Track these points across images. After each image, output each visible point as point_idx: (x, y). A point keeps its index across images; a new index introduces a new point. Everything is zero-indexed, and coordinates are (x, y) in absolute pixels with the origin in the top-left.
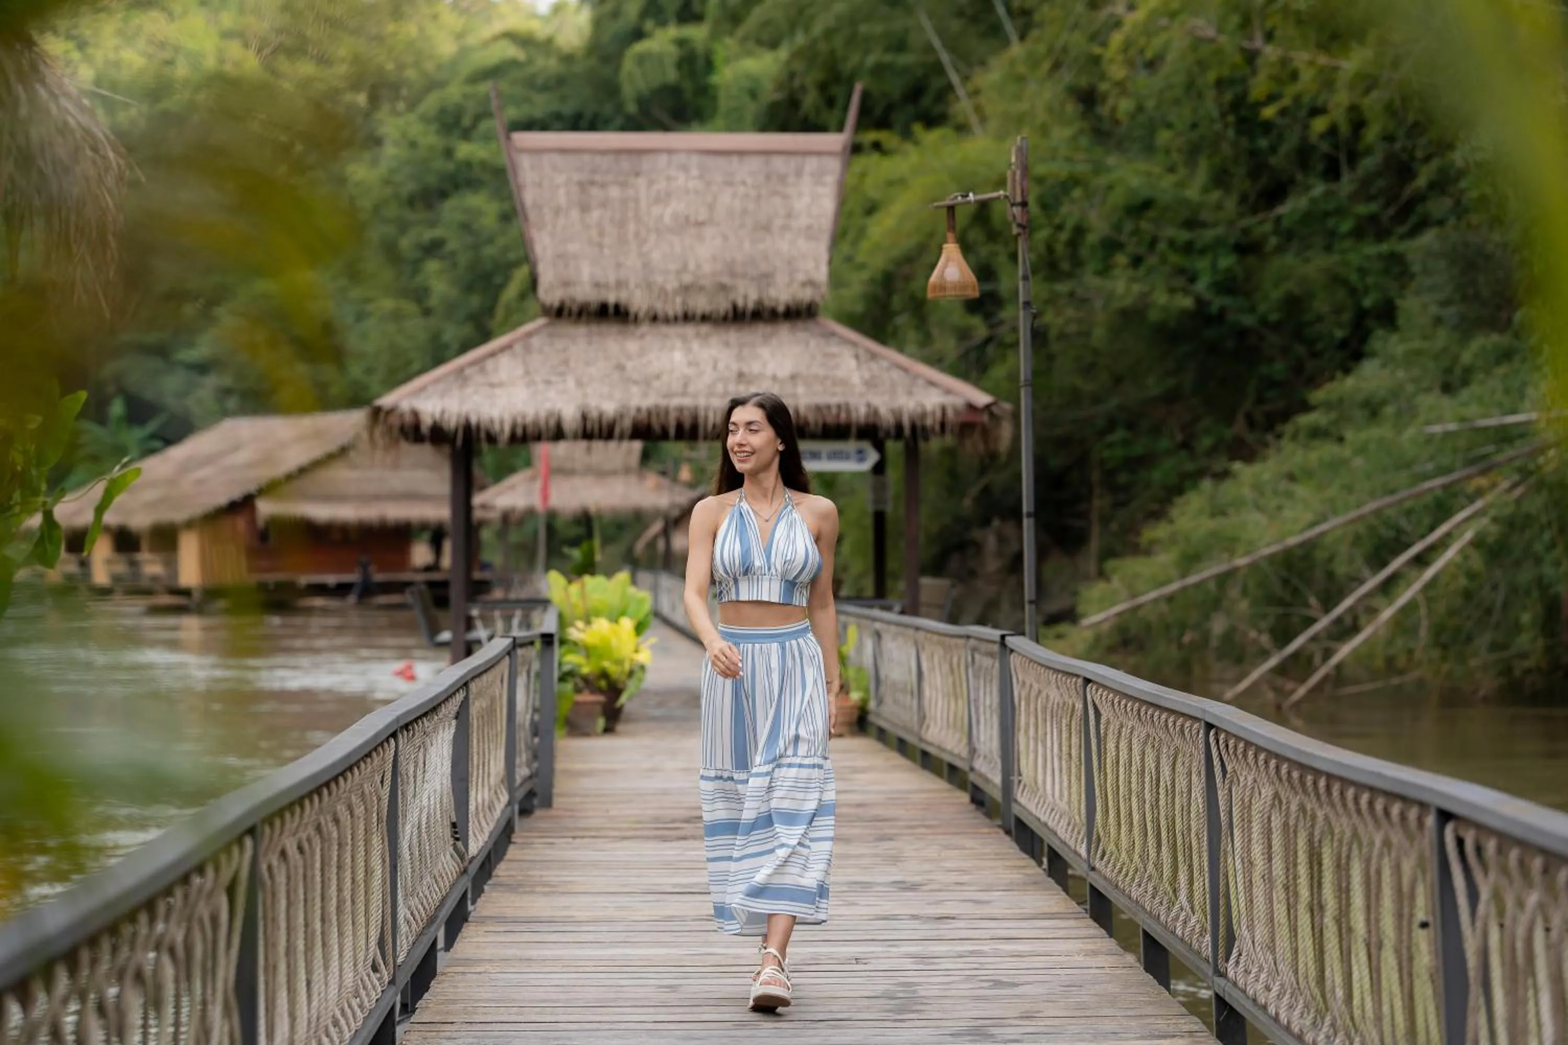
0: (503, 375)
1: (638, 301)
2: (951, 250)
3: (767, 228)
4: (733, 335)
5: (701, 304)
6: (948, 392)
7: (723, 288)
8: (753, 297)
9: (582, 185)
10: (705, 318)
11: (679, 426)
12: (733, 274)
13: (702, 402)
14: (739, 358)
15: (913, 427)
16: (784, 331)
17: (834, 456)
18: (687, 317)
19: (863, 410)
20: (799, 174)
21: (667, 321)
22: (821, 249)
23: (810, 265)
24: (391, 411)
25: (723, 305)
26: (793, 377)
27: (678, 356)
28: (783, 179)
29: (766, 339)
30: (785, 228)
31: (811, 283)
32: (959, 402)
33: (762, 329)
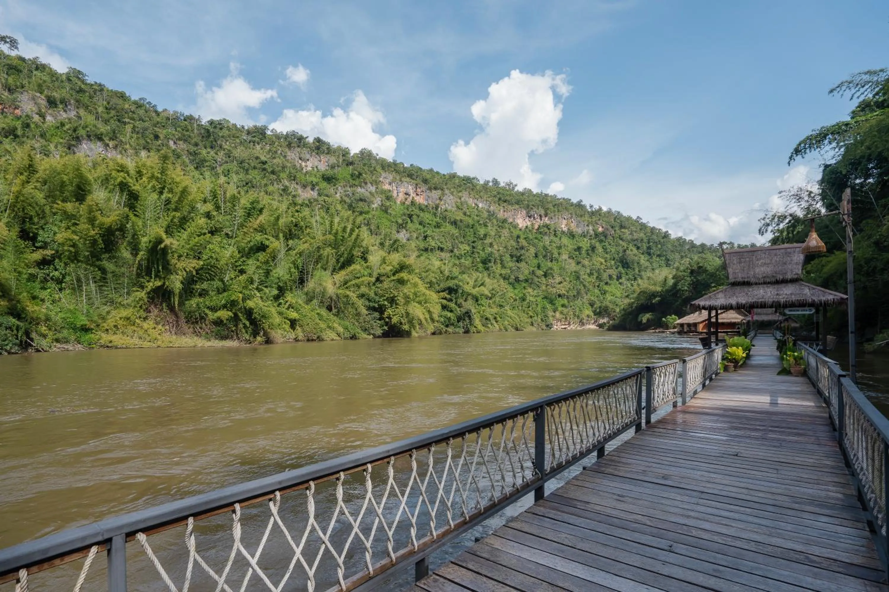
0: (719, 296)
1: (753, 280)
2: (814, 235)
3: (785, 264)
4: (776, 286)
5: (768, 280)
6: (835, 295)
7: (773, 276)
8: (781, 277)
9: (740, 259)
10: (769, 283)
11: (761, 305)
12: (776, 273)
13: (767, 300)
14: (777, 291)
15: (825, 303)
16: (790, 285)
17: (803, 311)
18: (765, 283)
19: (810, 300)
20: (794, 252)
21: (759, 284)
22: (800, 267)
23: (797, 271)
24: (694, 304)
25: (773, 280)
26: (791, 294)
27: (761, 291)
28: (790, 253)
29: (785, 287)
30: (790, 263)
31: (797, 274)
32: (838, 298)
33: (783, 285)
